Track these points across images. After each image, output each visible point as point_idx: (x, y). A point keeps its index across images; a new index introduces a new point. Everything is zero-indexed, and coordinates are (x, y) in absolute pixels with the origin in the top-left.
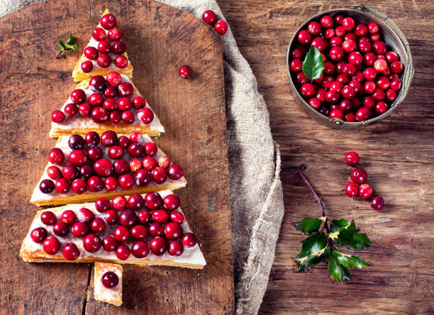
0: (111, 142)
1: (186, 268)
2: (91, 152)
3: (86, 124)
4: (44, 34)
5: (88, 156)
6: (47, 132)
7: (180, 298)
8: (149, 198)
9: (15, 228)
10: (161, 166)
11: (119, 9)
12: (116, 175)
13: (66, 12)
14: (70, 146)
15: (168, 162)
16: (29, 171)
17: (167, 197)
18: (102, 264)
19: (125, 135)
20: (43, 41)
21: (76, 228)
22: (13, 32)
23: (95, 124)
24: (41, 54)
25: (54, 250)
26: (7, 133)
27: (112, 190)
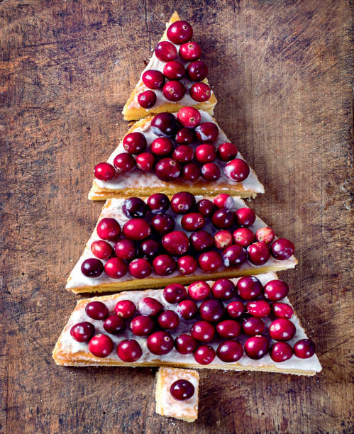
0: (187, 207)
1: (290, 374)
2: (157, 222)
3: (145, 181)
4: (74, 49)
5: (153, 226)
6: (84, 192)
7: (280, 412)
8: (243, 285)
9: (42, 323)
10: (261, 240)
11: (190, 11)
12: (194, 252)
13: (107, 16)
14: (125, 212)
15: (271, 236)
16: (59, 246)
17: (269, 284)
18: (169, 370)
19: (207, 198)
20: (73, 60)
21: (137, 324)
22: (25, 47)
23: (160, 181)
24: (71, 79)
25: (105, 352)
26: (23, 194)
27: (188, 273)
